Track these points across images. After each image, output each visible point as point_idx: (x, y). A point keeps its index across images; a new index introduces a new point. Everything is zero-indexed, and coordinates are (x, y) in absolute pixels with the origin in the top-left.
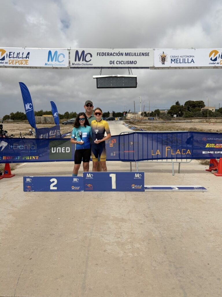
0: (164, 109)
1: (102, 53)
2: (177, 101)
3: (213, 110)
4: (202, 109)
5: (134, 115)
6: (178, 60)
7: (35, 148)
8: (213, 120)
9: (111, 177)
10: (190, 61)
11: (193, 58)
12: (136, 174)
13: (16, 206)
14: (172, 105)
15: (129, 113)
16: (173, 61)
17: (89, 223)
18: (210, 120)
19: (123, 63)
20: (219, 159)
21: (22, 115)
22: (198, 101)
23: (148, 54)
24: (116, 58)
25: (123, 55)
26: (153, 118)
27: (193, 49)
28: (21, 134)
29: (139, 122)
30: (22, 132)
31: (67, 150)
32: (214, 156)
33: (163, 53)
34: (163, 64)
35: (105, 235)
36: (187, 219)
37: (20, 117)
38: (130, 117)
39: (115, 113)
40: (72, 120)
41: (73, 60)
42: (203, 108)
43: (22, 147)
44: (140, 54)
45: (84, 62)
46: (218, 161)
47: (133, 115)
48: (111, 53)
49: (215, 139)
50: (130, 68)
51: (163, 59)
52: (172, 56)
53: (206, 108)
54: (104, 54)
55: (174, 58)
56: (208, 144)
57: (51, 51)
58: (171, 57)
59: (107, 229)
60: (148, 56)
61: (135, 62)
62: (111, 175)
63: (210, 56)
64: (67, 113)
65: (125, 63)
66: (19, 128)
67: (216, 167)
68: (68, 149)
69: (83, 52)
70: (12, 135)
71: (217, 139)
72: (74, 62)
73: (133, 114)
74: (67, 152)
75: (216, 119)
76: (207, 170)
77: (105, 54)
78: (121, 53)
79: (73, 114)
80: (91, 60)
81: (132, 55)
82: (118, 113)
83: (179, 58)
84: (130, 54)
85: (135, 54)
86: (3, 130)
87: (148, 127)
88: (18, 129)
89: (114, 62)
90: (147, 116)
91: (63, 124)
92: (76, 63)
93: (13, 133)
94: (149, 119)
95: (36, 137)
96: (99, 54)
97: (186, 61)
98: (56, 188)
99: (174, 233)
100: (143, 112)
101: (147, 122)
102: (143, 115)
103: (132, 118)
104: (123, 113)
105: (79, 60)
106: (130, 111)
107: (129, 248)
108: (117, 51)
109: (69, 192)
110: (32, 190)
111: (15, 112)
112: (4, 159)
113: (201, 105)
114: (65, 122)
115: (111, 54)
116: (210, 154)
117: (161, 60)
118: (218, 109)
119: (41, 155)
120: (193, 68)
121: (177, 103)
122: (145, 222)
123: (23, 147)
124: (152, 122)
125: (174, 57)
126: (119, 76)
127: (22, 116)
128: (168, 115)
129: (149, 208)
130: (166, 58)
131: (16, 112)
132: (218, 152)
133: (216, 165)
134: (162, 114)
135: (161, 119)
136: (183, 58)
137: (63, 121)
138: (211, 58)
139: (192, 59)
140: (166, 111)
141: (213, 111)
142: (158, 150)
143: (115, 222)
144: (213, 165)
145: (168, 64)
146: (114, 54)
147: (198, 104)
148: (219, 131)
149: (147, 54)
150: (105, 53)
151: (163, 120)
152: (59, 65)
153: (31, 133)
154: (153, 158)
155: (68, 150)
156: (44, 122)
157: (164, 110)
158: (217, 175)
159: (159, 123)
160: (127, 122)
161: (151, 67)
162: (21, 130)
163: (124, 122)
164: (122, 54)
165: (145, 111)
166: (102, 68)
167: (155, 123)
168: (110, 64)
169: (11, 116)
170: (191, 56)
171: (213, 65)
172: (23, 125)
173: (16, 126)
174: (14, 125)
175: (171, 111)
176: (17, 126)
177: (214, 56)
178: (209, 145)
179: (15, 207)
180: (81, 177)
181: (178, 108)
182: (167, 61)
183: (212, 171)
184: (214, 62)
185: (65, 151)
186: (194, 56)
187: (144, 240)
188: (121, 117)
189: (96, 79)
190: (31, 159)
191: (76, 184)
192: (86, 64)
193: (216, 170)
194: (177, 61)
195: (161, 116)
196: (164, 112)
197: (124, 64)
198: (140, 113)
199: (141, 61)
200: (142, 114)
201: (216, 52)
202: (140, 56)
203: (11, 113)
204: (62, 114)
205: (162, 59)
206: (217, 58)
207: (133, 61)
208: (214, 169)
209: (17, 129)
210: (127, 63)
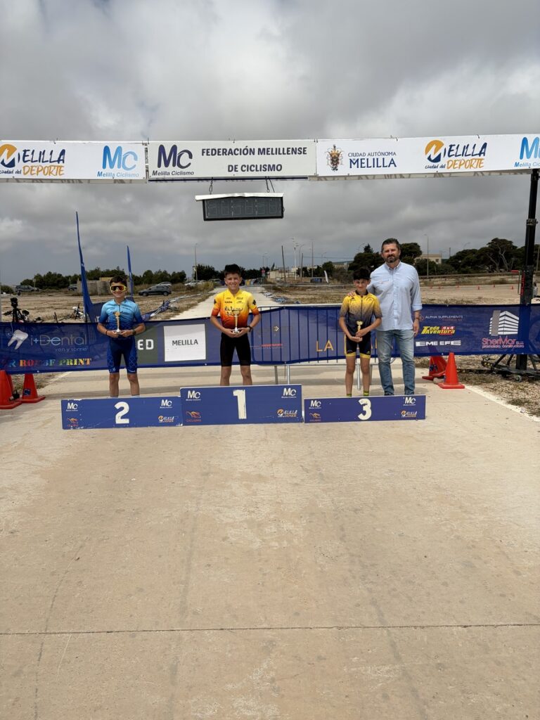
0: (342, 260)
1: (212, 150)
2: (366, 245)
3: (437, 260)
4: (415, 259)
5: (283, 274)
6: (365, 161)
7: (83, 343)
8: (436, 280)
9: (237, 397)
10: (387, 163)
11: (394, 157)
12: (285, 389)
13: (48, 457)
14: (357, 253)
15: (272, 270)
16: (354, 164)
17: (193, 486)
18: (432, 280)
19: (255, 168)
20: (448, 357)
21: (58, 279)
22: (408, 244)
23: (304, 151)
24: (239, 160)
25: (254, 154)
26: (321, 279)
27: (392, 140)
28: (55, 317)
29: (293, 287)
30: (59, 312)
31: (147, 344)
32: (439, 350)
33: (335, 147)
34: (335, 169)
35: (226, 509)
36: (386, 472)
37: (56, 282)
38: (274, 277)
39: (245, 272)
40: (157, 287)
41: (153, 166)
42: (417, 258)
43: (59, 342)
44: (288, 151)
45: (177, 169)
46: (447, 360)
47: (280, 274)
48: (230, 149)
49: (440, 317)
50: (269, 178)
51: (335, 160)
52: (353, 154)
53: (422, 257)
54: (216, 152)
55: (356, 158)
56: (426, 328)
57: (110, 148)
58: (350, 155)
59: (228, 497)
60: (304, 153)
61: (279, 168)
62: (236, 393)
63: (426, 153)
64: (148, 273)
65: (259, 169)
66: (54, 304)
67: (442, 371)
68: (150, 343)
69: (174, 148)
70: (39, 319)
71: (443, 317)
72: (156, 169)
73: (281, 272)
74: (147, 348)
75: (444, 279)
76: (424, 378)
77: (219, 152)
78: (251, 149)
79: (162, 274)
80: (190, 164)
81: (272, 154)
82: (251, 270)
83: (366, 157)
84: (268, 151)
85: (278, 152)
86: (19, 310)
87: (310, 297)
88: (52, 307)
89: (236, 168)
90: (308, 276)
91: (141, 294)
92: (160, 170)
93: (41, 315)
94: (312, 281)
95: (86, 321)
96: (205, 151)
97: (380, 163)
98: (126, 421)
99: (360, 500)
100: (300, 268)
101: (309, 288)
102: (301, 275)
103: (278, 279)
104: (261, 270)
105: (167, 165)
106: (274, 266)
107: (273, 531)
108: (241, 145)
109: (155, 427)
110: (80, 426)
111: (43, 274)
112: (21, 365)
113: (413, 250)
114: (145, 290)
115: (231, 152)
116: (430, 346)
117: (330, 162)
118: (448, 258)
119: (97, 357)
120: (393, 177)
121: (367, 249)
122: (303, 480)
123: (60, 340)
124: (318, 288)
125: (356, 155)
126: (247, 195)
127: (59, 281)
128: (350, 273)
129: (311, 453)
130: (340, 158)
131: (46, 274)
132: (447, 343)
133: (442, 367)
134: (338, 270)
135: (336, 281)
136: (373, 157)
137: (142, 289)
138: (430, 156)
139: (392, 159)
140: (345, 264)
141: (437, 263)
142: (329, 342)
143: (244, 483)
144: (436, 367)
145: (344, 169)
146: (237, 152)
147: (407, 250)
148: (449, 301)
149: (302, 151)
150: (219, 149)
151: (339, 283)
152: (126, 175)
153: (78, 313)
154: (320, 356)
155: (150, 346)
156: (103, 291)
157: (342, 263)
158: (445, 386)
159: (332, 288)
160: (268, 289)
161: (310, 176)
162: (56, 309)
163: (264, 289)
164: (252, 152)
165: (304, 266)
166: (213, 179)
167: (325, 290)
168: (229, 171)
169: (37, 282)
170: (389, 153)
171: (434, 171)
172: (60, 298)
173: (47, 302)
174: (42, 299)
175: (355, 264)
176: (49, 301)
177: (435, 153)
178: (429, 329)
179: (47, 460)
180: (177, 397)
181: (369, 258)
182: (342, 164)
183: (436, 379)
184: (436, 164)
185: (144, 346)
186: (395, 153)
187: (301, 515)
188: (256, 278)
189: (201, 202)
190: (76, 364)
191: (166, 412)
192: (181, 173)
193: (442, 377)
194: (362, 163)
195: (336, 274)
196: (341, 266)
197: (257, 170)
198: (294, 270)
199: (291, 165)
200: (298, 273)
201: (439, 144)
202: (288, 154)
203: (36, 274)
204: (138, 275)
205: (332, 160)
206: (440, 155)
207: (274, 166)
208: (439, 374)
209: (49, 308)
210: (262, 168)
